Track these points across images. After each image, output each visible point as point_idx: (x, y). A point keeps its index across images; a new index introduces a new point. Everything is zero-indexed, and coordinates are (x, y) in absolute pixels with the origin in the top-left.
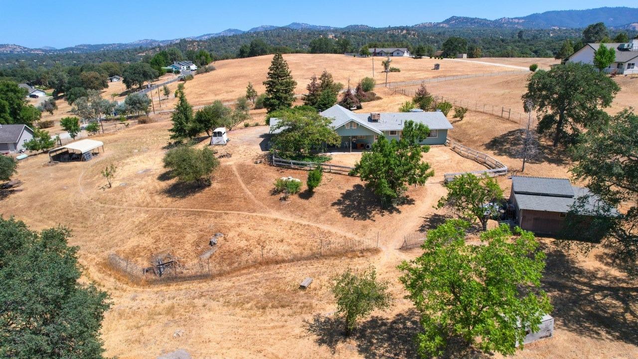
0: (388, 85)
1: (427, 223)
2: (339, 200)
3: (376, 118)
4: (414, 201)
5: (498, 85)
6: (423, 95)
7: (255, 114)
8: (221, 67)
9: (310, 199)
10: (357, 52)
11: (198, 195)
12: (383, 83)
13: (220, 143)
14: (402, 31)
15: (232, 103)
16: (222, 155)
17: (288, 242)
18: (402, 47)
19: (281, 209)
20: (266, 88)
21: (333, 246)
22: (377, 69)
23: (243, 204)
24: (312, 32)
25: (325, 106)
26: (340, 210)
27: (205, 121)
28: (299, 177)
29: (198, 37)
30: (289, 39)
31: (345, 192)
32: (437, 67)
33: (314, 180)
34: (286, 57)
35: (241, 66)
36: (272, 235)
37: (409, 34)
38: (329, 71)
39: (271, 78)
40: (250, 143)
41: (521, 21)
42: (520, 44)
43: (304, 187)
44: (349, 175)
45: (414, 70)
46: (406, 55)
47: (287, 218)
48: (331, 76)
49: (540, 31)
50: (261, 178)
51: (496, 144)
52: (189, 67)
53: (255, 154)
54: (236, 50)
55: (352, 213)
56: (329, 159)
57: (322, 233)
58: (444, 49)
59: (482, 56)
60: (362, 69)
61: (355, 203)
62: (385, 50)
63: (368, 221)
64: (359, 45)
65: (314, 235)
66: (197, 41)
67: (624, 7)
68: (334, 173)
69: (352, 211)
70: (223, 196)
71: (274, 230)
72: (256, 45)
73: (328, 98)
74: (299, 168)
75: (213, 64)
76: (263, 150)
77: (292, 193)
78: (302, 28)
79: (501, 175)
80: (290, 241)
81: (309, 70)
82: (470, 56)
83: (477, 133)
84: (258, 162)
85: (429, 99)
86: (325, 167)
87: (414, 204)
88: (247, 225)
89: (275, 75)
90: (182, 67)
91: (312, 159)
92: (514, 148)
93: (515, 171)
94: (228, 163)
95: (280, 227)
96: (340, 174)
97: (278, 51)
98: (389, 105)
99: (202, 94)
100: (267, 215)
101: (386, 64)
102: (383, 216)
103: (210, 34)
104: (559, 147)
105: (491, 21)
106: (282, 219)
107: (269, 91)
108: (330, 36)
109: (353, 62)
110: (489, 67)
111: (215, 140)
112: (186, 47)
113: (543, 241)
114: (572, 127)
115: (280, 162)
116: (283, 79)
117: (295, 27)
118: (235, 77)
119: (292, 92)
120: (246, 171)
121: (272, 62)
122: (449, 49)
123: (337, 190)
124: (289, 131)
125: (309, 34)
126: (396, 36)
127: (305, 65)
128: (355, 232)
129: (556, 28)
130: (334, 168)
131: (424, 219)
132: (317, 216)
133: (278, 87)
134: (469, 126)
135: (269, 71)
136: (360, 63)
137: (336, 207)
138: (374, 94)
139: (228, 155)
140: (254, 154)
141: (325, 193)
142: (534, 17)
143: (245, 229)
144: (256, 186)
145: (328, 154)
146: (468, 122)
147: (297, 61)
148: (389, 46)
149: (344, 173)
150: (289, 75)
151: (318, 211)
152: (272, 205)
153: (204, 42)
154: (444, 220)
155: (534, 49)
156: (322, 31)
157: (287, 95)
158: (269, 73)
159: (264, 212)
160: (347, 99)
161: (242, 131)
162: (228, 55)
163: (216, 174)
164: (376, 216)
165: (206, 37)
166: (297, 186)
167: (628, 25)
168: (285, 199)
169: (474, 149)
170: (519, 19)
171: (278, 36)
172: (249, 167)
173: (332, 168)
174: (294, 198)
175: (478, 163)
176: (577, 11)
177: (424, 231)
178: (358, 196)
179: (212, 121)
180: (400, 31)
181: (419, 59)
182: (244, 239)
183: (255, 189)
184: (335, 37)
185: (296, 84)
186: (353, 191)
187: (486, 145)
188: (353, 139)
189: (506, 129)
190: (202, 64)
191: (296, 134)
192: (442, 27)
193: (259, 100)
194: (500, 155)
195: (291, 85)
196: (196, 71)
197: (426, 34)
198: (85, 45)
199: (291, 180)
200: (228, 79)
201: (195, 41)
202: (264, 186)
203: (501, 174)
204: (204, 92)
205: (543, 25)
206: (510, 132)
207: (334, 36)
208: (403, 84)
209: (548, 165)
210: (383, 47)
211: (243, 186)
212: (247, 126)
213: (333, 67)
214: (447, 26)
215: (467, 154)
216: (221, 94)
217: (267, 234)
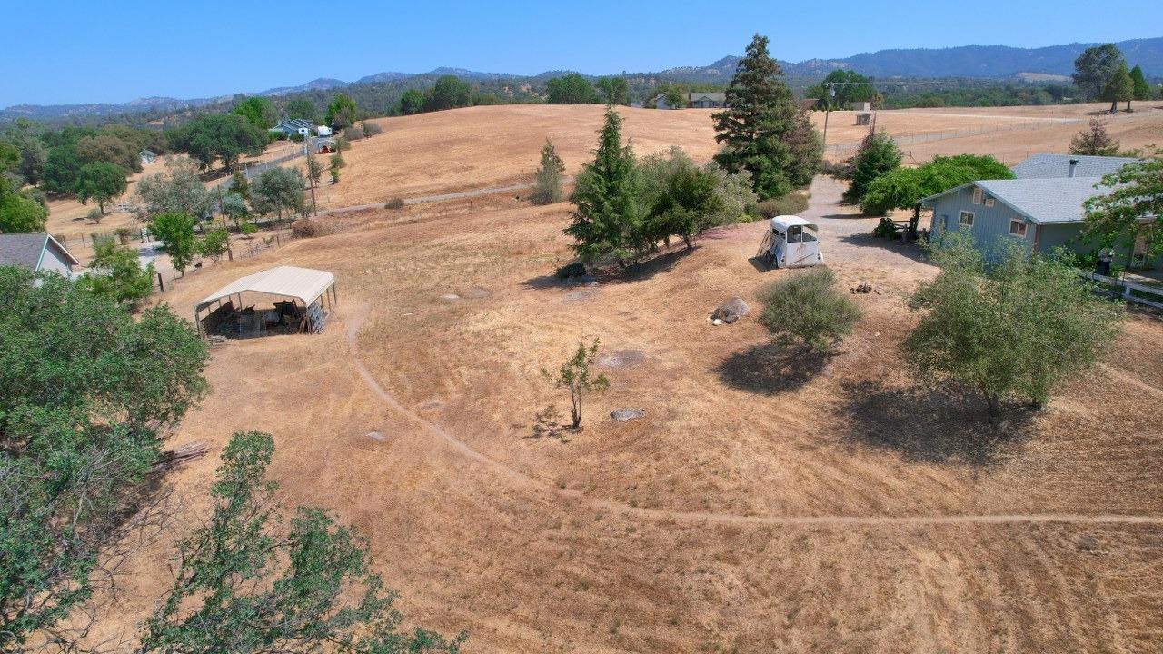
8: (391, 127)
14: (647, 81)
32: (865, 119)
41: (842, 65)
67: (1002, 46)
90: (299, 129)
142: (862, 59)
167: (1013, 75)
176: (930, 50)
180: (643, 80)
192: (712, 75)
198: (28, 107)
200: (433, 147)
204: (397, 171)
207: (530, 87)
214: (719, 73)
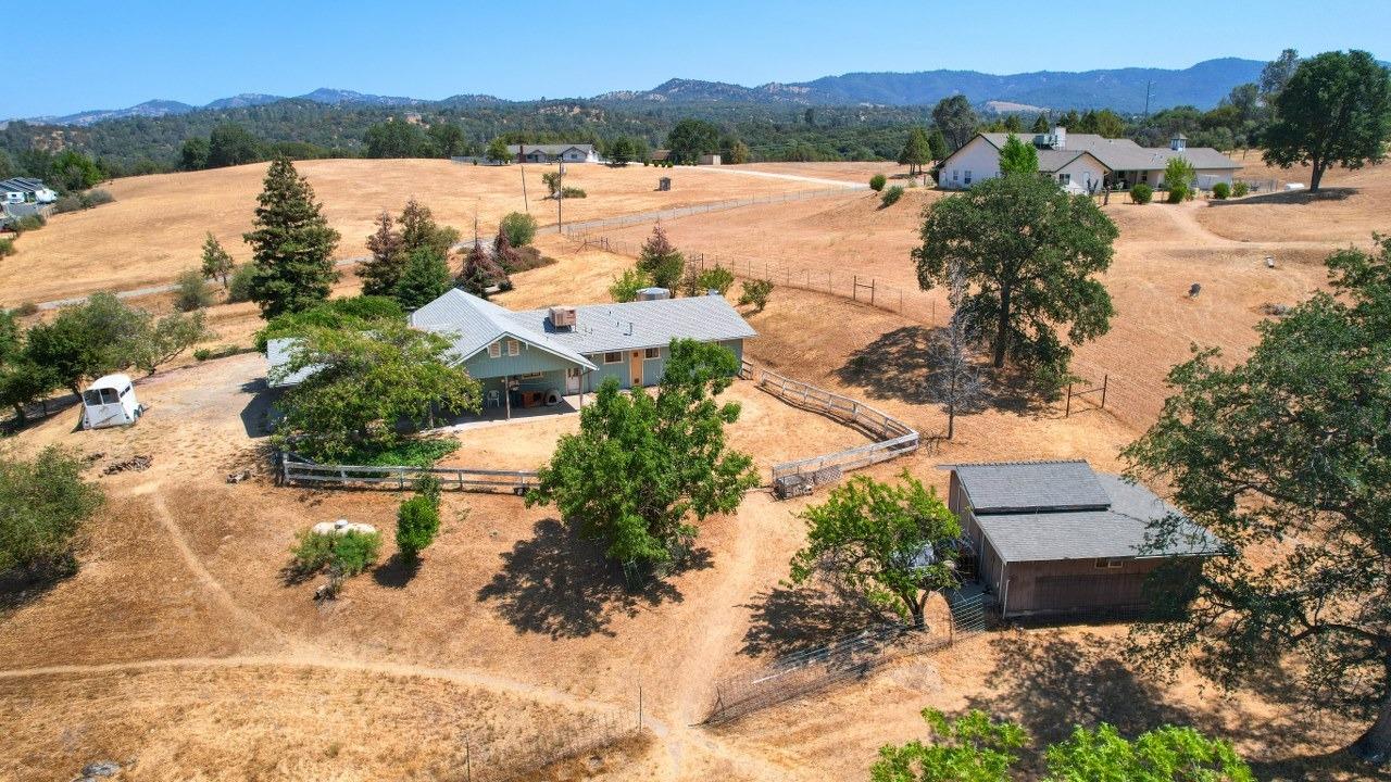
0: (564, 229)
1: (761, 623)
2: (498, 578)
3: (566, 322)
4: (709, 554)
5: (809, 222)
6: (661, 253)
7: (230, 317)
8: (129, 193)
9: (411, 585)
10: (479, 153)
11: (27, 613)
12: (553, 225)
13: (112, 422)
14: (571, 109)
15: (164, 288)
16: (120, 461)
17: (355, 752)
18: (582, 141)
19: (322, 632)
20: (255, 250)
21: (502, 744)
22: (532, 192)
23: (192, 628)
24: (366, 110)
25: (421, 292)
26: (506, 611)
27: (62, 356)
28: (369, 514)
29: (62, 119)
30: (312, 126)
31: (511, 550)
32: (665, 184)
33: (416, 525)
34: (302, 168)
35: (188, 190)
36: (299, 735)
37: (588, 115)
38: (424, 201)
39: (267, 224)
40: (212, 414)
41: (804, 90)
42: (812, 135)
43: (388, 549)
44: (516, 492)
45: (616, 193)
46: (592, 159)
47: (342, 660)
48: (428, 214)
49: (841, 110)
50: (249, 530)
51: (861, 368)
52: (33, 194)
53: (227, 449)
54: (173, 150)
55: (545, 617)
56: (452, 448)
57: (462, 699)
58: (672, 146)
59: (749, 160)
60: (496, 192)
61: (547, 580)
62: (545, 149)
63: (595, 641)
64: (479, 138)
65: (439, 711)
66: (62, 128)
68: (472, 491)
69: (542, 611)
70: (121, 608)
71: (306, 712)
72: (226, 140)
73: (426, 269)
74: (367, 486)
75: (105, 187)
76: (252, 434)
77: (354, 574)
78: (342, 102)
79: (906, 454)
80: (361, 749)
81: (368, 197)
82: (727, 160)
83: (810, 342)
84: (238, 478)
85: (676, 263)
86: (447, 477)
87: (711, 565)
88: (209, 709)
89: (277, 214)
90: (9, 194)
91: (402, 450)
92: (908, 375)
93: (932, 439)
94: (138, 491)
95: (323, 699)
96: (490, 492)
97: (285, 153)
98: (578, 278)
99: (74, 267)
100: (276, 660)
101: (552, 181)
102: (633, 614)
103: (100, 112)
104: (1009, 367)
105: (748, 90)
106: (326, 664)
107: (263, 259)
108: (412, 120)
109: (473, 178)
110: (775, 182)
111: (95, 413)
112: (29, 141)
113: (1066, 638)
114: (1034, 321)
115: (305, 471)
116: (301, 226)
117: (325, 99)
118: (171, 220)
119: (329, 258)
120: (199, 510)
121: (267, 182)
122: (684, 145)
123: (485, 544)
124: (327, 377)
125: (360, 113)
126: (559, 119)
127: (357, 186)
128: (562, 683)
129: (868, 105)
130: (471, 477)
131: (752, 612)
132: (439, 639)
133: (290, 247)
134: (784, 324)
135: (258, 204)
136: (490, 180)
137: (494, 602)
138: (535, 253)
139: (140, 462)
140: (224, 449)
141: (456, 559)
142: (825, 83)
143: (200, 728)
144: (234, 559)
145: (448, 430)
146: (780, 315)
147: (336, 178)
148: (551, 140)
149: (500, 489)
150: (316, 215)
151: (437, 622)
152: (292, 618)
153: (83, 129)
154: (803, 606)
155: (838, 144)
156: (392, 108)
157: (315, 267)
158: (259, 212)
159: (267, 650)
160: (475, 269)
161: (187, 374)
162: (152, 164)
163: (96, 529)
164: (615, 617)
165: (89, 119)
166: (366, 547)
168: (330, 594)
169: (812, 384)
170: (800, 85)
171: (285, 119)
172: (210, 498)
173: (465, 477)
174: (360, 587)
175: (838, 422)
177: (760, 652)
178: (551, 558)
179: (85, 356)
180: (566, 109)
181: (621, 168)
182: (198, 771)
183: (234, 570)
184: (423, 121)
185: (339, 238)
186: (535, 540)
187: (840, 372)
188: (512, 383)
189: (875, 327)
190: (71, 187)
191: (350, 388)
192: (654, 101)
193: (241, 279)
194: (881, 397)
195: (321, 241)
196: (53, 205)
197: (623, 115)
199: (344, 531)
200: (150, 225)
201: (56, 128)
202: (263, 557)
203: (904, 450)
204: (78, 260)
205: (844, 99)
206: (886, 337)
207: (420, 117)
208: (599, 224)
209: (999, 416)
210: (538, 141)
211: (192, 561)
212: (203, 357)
213: (428, 189)
214: (663, 99)
215: (801, 398)
216: (130, 264)
217: (279, 732)
